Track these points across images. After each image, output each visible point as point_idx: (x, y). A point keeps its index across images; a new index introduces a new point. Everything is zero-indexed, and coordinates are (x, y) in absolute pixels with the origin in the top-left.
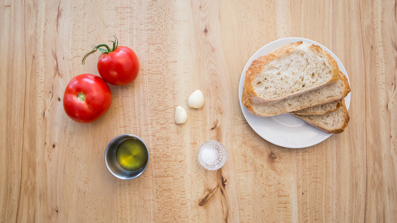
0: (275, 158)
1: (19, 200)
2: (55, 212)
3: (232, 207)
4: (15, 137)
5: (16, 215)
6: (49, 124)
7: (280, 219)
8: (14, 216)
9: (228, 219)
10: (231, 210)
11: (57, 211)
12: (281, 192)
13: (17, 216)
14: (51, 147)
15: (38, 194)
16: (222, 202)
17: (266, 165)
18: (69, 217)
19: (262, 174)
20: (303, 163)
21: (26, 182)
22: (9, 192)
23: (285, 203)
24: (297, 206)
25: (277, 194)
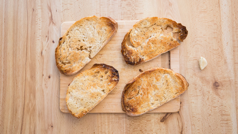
0: (218, 86)
1: (23, 118)
2: (50, 127)
3: (186, 123)
4: (19, 70)
5: (20, 129)
6: (45, 60)
7: (223, 133)
8: (19, 130)
9: (183, 132)
10: (185, 126)
11: (52, 126)
12: (223, 112)
13: (21, 130)
14: (47, 78)
15: (38, 113)
16: (178, 119)
17: (211, 91)
18: (61, 131)
19: (208, 98)
21: (28, 104)
22: (15, 111)
23: (227, 121)
24: (236, 123)
25: (221, 113)
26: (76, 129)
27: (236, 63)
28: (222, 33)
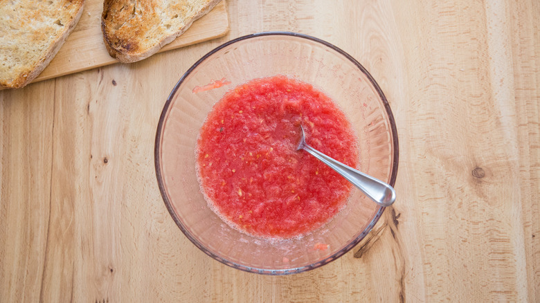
0: (483, 176)
1: (46, 253)
2: (107, 272)
3: (410, 259)
4: (38, 146)
5: (41, 278)
6: (96, 123)
7: (494, 280)
8: (38, 280)
9: (405, 280)
10: (410, 266)
11: (112, 271)
12: (495, 233)
13: (43, 279)
14: (101, 162)
15: (79, 242)
16: (393, 251)
17: (467, 189)
18: (132, 280)
19: (461, 203)
20: (532, 184)
21: (58, 222)
22: (29, 238)
23: (503, 253)
24: (524, 257)
25: (489, 237)
26: (165, 275)
27: (521, 125)
28: (491, 58)
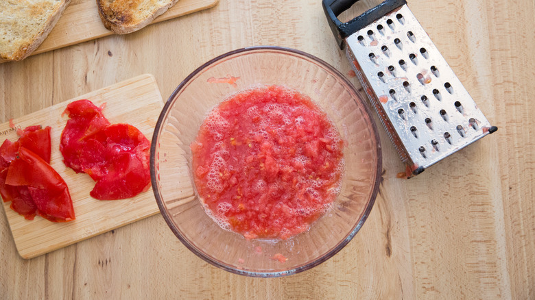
2: (109, 234)
3: (396, 213)
7: (474, 230)
9: (391, 233)
10: (395, 220)
11: (113, 232)
12: (474, 186)
16: (379, 206)
18: (132, 241)
20: (509, 140)
23: (483, 205)
24: (502, 208)
25: (469, 191)
26: (163, 235)
27: (497, 84)
28: (467, 22)
